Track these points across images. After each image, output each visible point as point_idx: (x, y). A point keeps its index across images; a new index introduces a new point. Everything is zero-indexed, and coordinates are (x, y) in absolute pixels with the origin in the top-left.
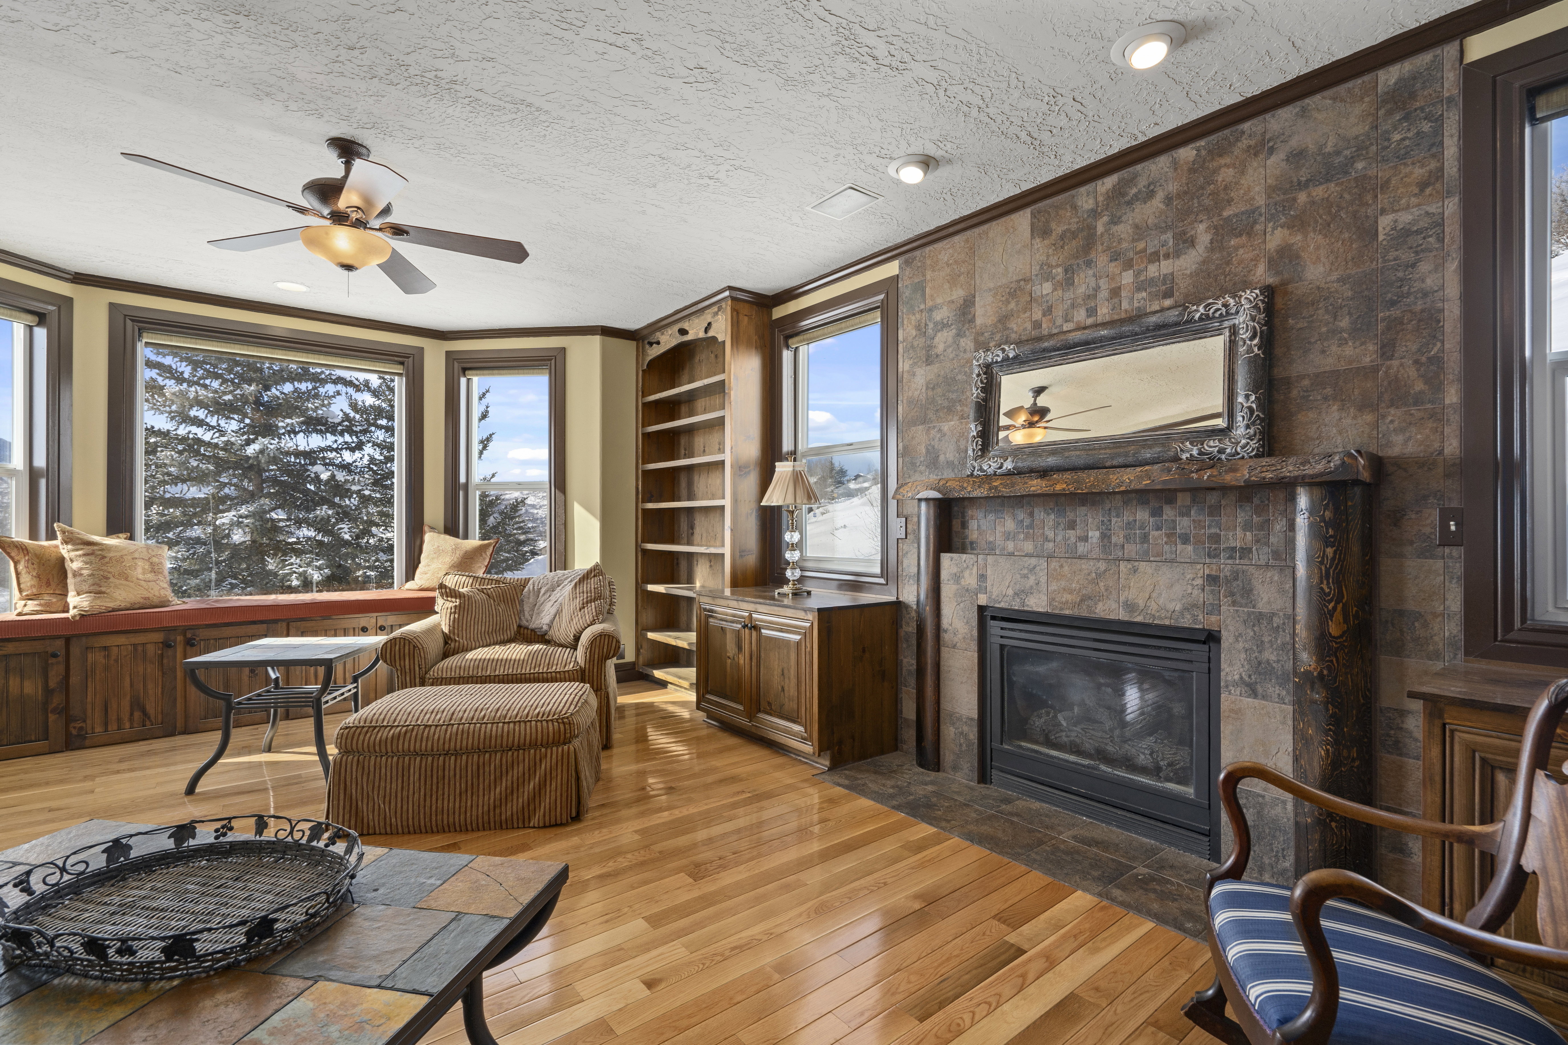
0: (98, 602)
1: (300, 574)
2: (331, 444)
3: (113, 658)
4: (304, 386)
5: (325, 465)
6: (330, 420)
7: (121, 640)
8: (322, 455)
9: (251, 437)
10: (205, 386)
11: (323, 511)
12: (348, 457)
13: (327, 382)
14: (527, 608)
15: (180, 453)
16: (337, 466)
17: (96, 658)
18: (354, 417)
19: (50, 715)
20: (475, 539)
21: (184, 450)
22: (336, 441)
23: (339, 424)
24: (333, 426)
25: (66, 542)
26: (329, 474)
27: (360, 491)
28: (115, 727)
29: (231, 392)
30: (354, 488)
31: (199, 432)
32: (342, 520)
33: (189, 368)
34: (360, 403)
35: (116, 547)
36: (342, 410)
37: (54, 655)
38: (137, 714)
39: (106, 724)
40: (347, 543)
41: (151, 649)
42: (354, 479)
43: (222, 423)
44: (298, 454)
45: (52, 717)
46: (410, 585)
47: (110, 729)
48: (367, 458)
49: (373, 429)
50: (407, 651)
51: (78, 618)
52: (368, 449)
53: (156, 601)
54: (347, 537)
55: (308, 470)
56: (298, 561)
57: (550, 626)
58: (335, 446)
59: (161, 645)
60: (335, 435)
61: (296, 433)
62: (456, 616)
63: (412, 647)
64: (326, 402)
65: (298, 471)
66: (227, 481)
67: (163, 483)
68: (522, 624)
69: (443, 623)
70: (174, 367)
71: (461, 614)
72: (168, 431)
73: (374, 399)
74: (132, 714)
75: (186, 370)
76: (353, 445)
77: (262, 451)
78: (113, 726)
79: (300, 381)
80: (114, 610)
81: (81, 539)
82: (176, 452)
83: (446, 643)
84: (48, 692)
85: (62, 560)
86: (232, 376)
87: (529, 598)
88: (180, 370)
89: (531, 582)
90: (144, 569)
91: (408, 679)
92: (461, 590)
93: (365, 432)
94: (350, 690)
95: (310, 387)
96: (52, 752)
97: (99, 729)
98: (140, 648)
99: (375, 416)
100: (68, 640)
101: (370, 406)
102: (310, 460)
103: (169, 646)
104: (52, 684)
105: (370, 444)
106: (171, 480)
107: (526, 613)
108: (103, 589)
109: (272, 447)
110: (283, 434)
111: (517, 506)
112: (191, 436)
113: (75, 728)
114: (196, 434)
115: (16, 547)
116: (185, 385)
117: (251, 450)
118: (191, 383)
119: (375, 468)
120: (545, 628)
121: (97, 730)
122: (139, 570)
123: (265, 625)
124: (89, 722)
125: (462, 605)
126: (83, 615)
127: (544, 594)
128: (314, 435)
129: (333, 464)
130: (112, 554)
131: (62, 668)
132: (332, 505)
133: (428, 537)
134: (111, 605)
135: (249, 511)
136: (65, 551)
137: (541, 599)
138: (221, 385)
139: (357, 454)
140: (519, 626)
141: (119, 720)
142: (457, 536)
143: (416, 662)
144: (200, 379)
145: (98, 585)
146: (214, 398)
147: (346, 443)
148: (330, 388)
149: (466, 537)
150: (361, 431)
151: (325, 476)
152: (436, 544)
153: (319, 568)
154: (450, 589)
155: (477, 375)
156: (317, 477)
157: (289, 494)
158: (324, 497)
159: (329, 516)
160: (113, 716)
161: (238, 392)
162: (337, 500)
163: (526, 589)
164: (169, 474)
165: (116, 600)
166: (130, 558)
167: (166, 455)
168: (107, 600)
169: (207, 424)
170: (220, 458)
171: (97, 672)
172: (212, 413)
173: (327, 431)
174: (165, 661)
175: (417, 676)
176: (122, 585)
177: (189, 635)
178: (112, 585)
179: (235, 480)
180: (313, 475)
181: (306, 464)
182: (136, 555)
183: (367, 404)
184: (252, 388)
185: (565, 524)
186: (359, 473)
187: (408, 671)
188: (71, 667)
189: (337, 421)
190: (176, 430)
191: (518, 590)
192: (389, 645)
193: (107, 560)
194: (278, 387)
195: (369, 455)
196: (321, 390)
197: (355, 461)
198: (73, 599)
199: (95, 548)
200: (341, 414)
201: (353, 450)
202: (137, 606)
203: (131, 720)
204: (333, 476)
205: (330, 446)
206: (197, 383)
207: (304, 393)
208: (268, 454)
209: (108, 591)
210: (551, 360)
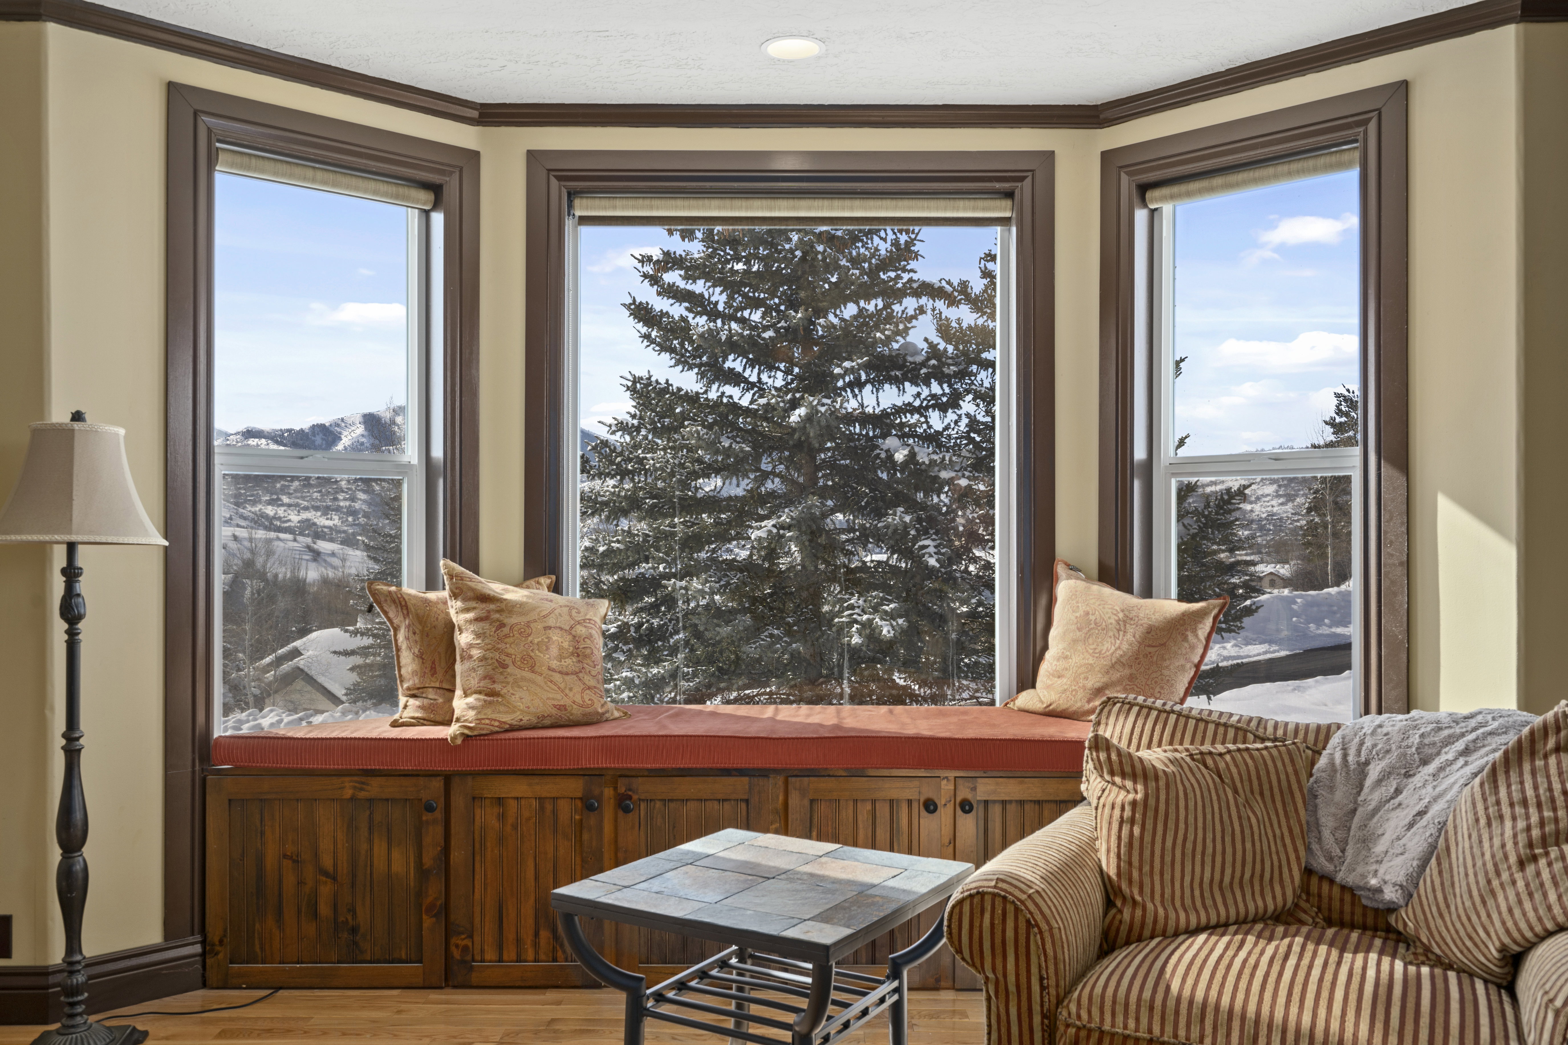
0: (489, 713)
1: (863, 625)
2: (911, 400)
3: (511, 820)
4: (873, 305)
5: (902, 436)
6: (910, 359)
7: (519, 788)
8: (898, 421)
9: (798, 395)
10: (743, 321)
11: (900, 516)
12: (936, 420)
13: (905, 295)
14: (1327, 821)
15: (710, 427)
16: (920, 437)
17: (486, 816)
18: (945, 349)
19: (424, 917)
20: (1167, 597)
21: (715, 422)
22: (918, 395)
23: (923, 364)
24: (914, 369)
25: (455, 595)
26: (906, 452)
27: (952, 479)
28: (513, 956)
29: (773, 326)
30: (945, 475)
31: (733, 392)
32: (926, 533)
33: (724, 296)
34: (954, 324)
35: (522, 605)
36: (926, 340)
37: (430, 809)
38: (545, 935)
39: (500, 948)
40: (931, 572)
41: (565, 810)
42: (943, 459)
43: (764, 377)
44: (865, 419)
45: (428, 922)
46: (1026, 699)
47: (505, 957)
48: (965, 421)
49: (974, 368)
50: (1010, 934)
51: (459, 741)
52: (968, 406)
53: (577, 712)
54: (932, 562)
55: (877, 447)
56: (861, 602)
57: (1409, 893)
58: (917, 403)
59: (579, 803)
60: (917, 385)
61: (861, 385)
62: (1137, 831)
63: (1022, 925)
64: (901, 327)
65: (863, 448)
66: (769, 469)
67: (696, 475)
68: (1315, 865)
69: (1102, 846)
70: (707, 296)
71: (1149, 826)
72: (697, 393)
73: (975, 315)
74: (536, 934)
75: (719, 297)
76: (945, 399)
77: (809, 419)
78: (510, 953)
79: (868, 299)
80: (512, 729)
81: (473, 590)
82: (704, 426)
83: (1109, 903)
84: (423, 874)
85: (450, 627)
86: (777, 300)
87: (1332, 789)
88: (713, 299)
89: (1335, 740)
90: (561, 648)
91: (1013, 1011)
92: (1144, 754)
93: (963, 374)
94: (882, 1000)
95: (880, 305)
96: (428, 987)
97: (490, 954)
98: (549, 807)
99: (977, 345)
100: (448, 779)
101: (970, 327)
102: (881, 429)
103: (590, 808)
104: (428, 861)
105: (970, 397)
106: (703, 470)
107: (1326, 833)
108: (497, 687)
109: (823, 409)
110: (843, 389)
111: (1228, 502)
112: (725, 400)
113: (457, 946)
114: (731, 397)
115: (394, 602)
116: (719, 322)
117: (796, 416)
118: (727, 318)
119: (978, 439)
120: (1390, 894)
121: (488, 957)
122: (554, 651)
123: (746, 780)
124: (477, 938)
125: (1152, 802)
126: (468, 736)
127: (1379, 782)
128: (887, 386)
129: (914, 435)
130: (513, 620)
131: (440, 830)
132: (912, 506)
133: (1065, 588)
134: (508, 718)
135: (792, 518)
136: (456, 613)
137: (1372, 797)
138: (763, 318)
139: (951, 416)
140: (1308, 872)
141: (519, 941)
142: (1129, 590)
143: (1034, 970)
144: (738, 309)
145: (491, 678)
146: (750, 336)
147: (934, 396)
148: (910, 304)
149: (1148, 592)
150: (956, 375)
151: (900, 456)
152: (1082, 608)
153: (890, 616)
154: (1119, 753)
155: (1172, 197)
156: (890, 456)
157: (853, 488)
158: (901, 492)
159: (906, 526)
160: (510, 935)
161: (783, 324)
162: (920, 496)
163: (1322, 761)
164: (700, 461)
165: (513, 709)
166: (540, 626)
167: (690, 432)
168: (502, 708)
169: (746, 381)
170: (761, 434)
171: (489, 844)
172: (752, 364)
173: (905, 378)
174: (586, 836)
175: (1036, 1008)
176: (523, 679)
177: (622, 790)
178: (510, 679)
179: (781, 467)
180: (883, 455)
181: (875, 436)
182: (551, 622)
183: (965, 325)
184: (799, 315)
185: (1408, 565)
186: (953, 447)
187: (1012, 988)
188: (453, 831)
189: (919, 359)
190: (706, 392)
191: (1300, 764)
192: (966, 908)
193: (506, 630)
194: (838, 312)
195: (968, 415)
196: (897, 308)
197: (946, 428)
198: (461, 704)
199: (492, 606)
200: (925, 346)
201: (943, 408)
202: (547, 722)
203: (536, 945)
204: (912, 455)
205: (909, 404)
206: (733, 318)
207: (871, 316)
208: (819, 422)
209: (504, 691)
210: (1366, 122)
